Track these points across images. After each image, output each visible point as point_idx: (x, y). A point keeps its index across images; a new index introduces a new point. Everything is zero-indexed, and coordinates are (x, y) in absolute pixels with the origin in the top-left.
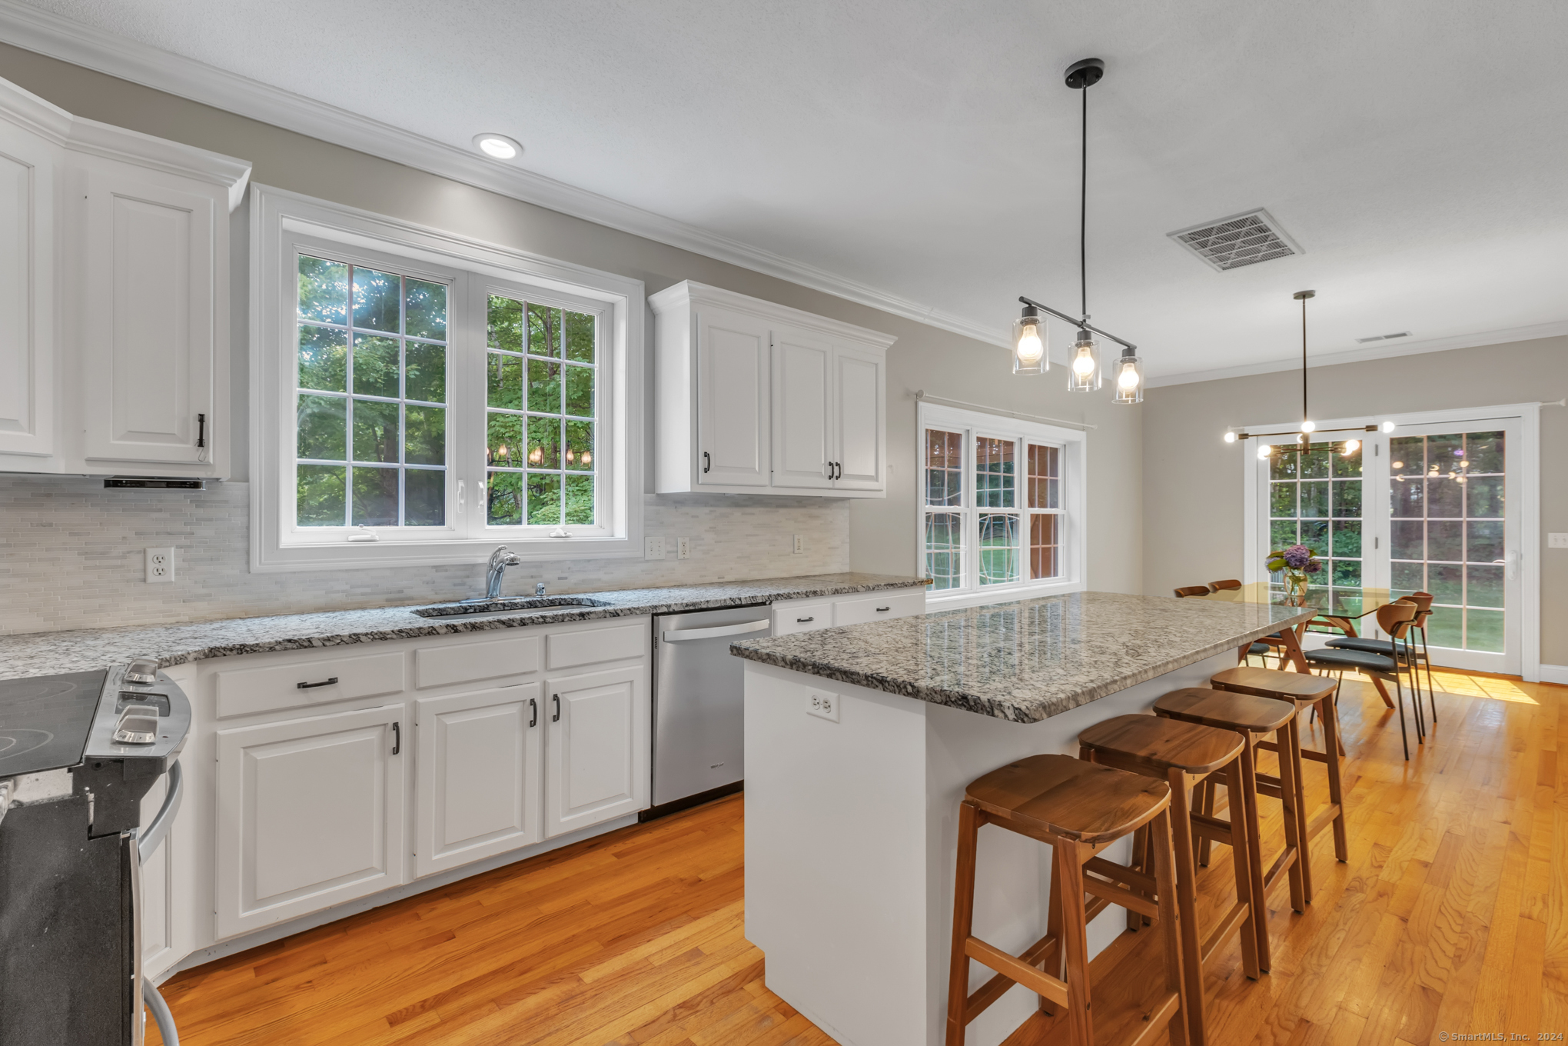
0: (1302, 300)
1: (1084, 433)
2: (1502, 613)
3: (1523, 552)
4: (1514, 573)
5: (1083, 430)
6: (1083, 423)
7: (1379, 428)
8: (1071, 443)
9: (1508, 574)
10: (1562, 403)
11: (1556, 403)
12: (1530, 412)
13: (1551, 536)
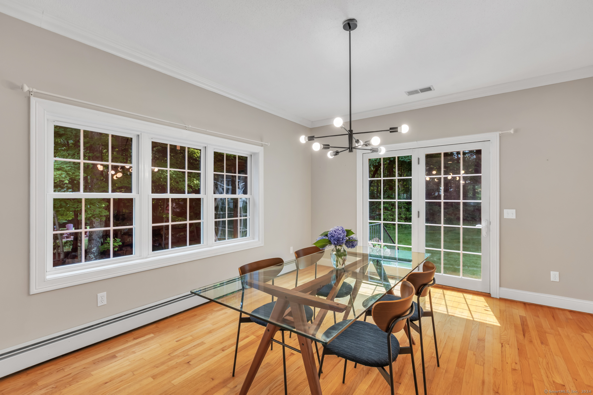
0: (348, 32)
1: (262, 148)
2: (479, 257)
3: (491, 221)
4: (486, 233)
5: (262, 146)
6: (262, 142)
7: (399, 130)
8: (255, 154)
9: (484, 233)
10: (512, 131)
11: (509, 132)
12: (494, 137)
13: (505, 211)
